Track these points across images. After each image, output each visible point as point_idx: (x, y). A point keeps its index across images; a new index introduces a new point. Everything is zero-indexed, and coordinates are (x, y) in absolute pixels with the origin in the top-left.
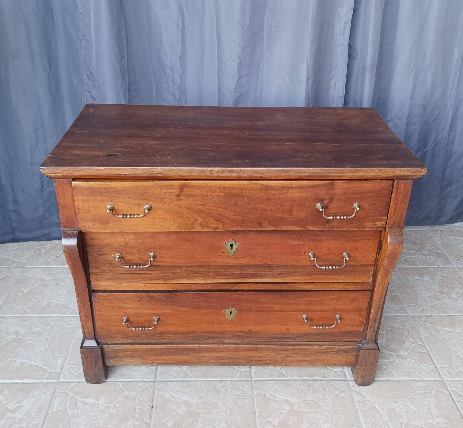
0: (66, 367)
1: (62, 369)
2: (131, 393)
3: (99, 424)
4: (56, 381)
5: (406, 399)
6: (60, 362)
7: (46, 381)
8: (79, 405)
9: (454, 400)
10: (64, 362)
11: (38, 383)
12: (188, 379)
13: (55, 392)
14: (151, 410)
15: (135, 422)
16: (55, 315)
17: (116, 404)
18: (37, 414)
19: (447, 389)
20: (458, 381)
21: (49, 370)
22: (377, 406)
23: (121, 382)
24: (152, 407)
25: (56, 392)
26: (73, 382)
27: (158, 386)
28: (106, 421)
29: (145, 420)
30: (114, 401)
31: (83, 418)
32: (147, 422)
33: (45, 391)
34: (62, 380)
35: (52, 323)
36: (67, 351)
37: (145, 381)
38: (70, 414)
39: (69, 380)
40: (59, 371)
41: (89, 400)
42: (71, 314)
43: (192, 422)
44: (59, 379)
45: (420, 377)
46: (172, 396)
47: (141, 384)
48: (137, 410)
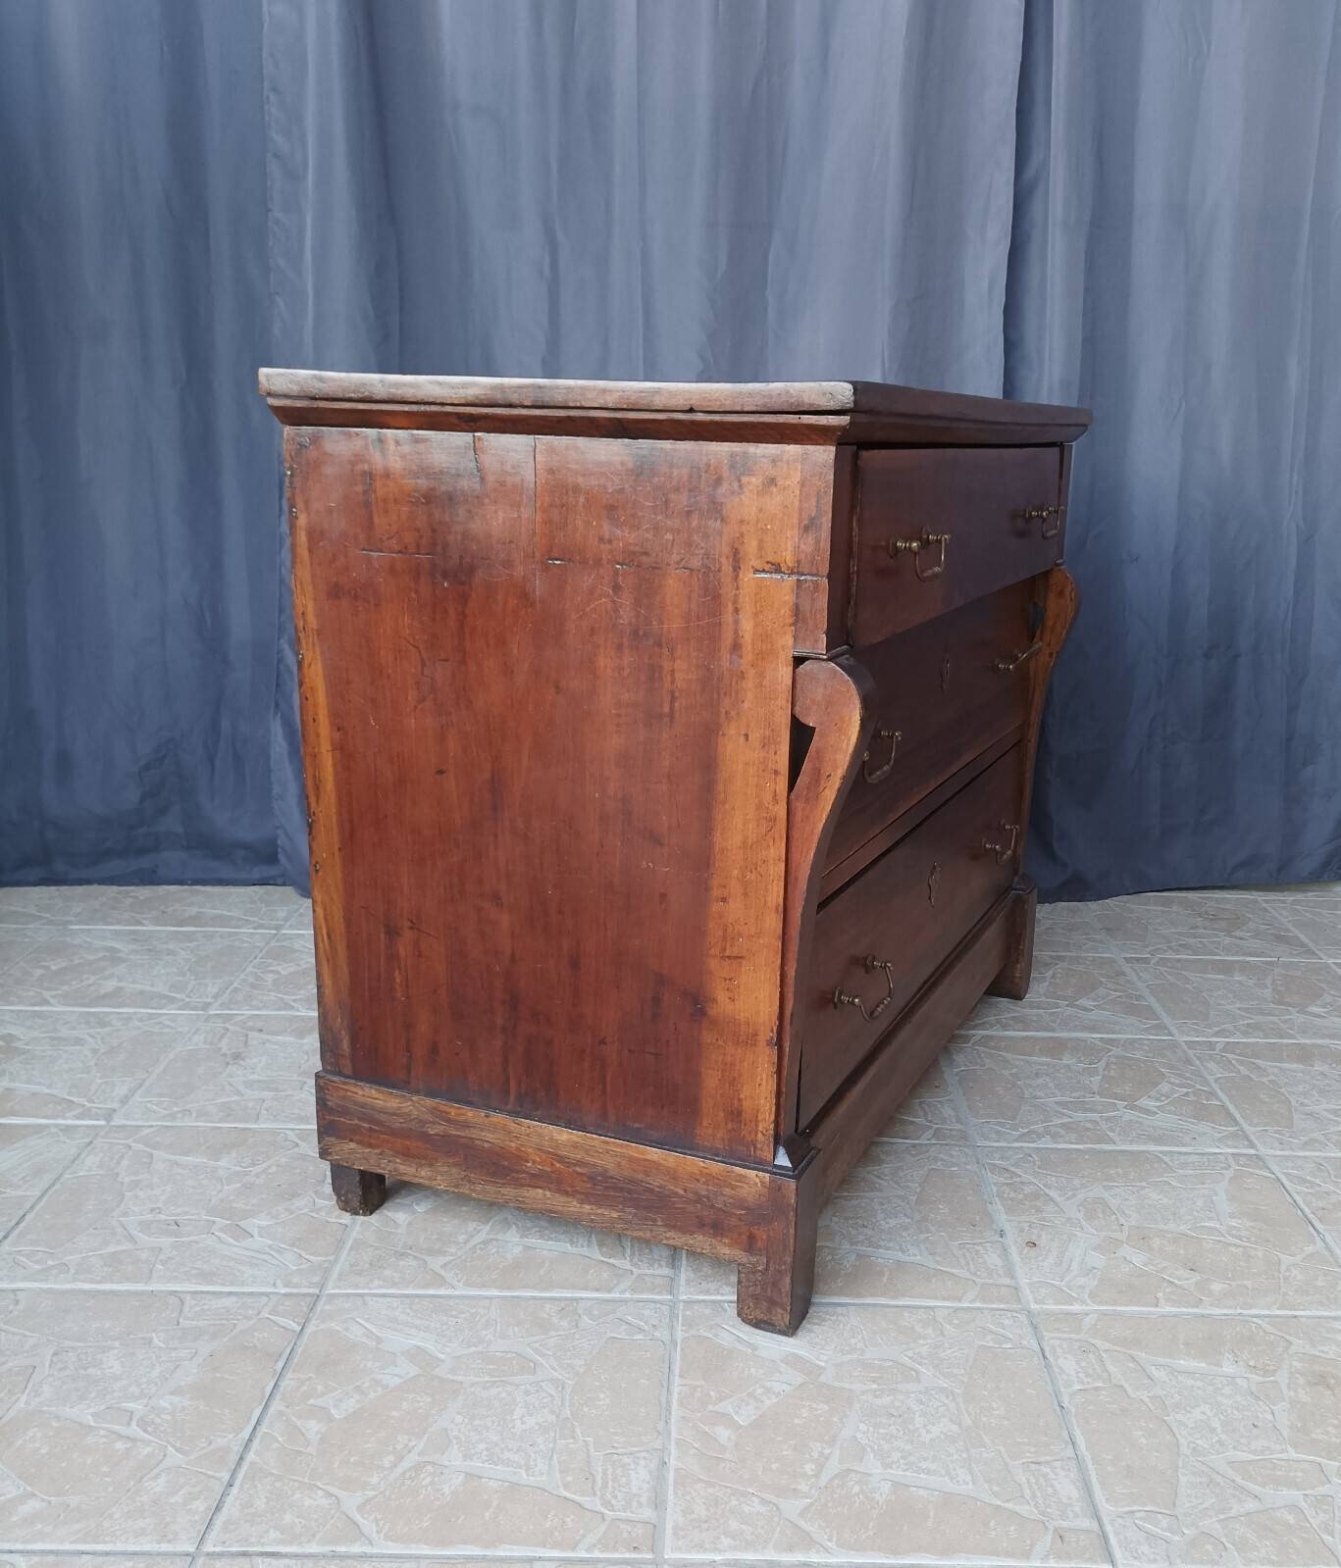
0: (137, 1097)
1: (124, 1101)
3: (210, 1200)
4: (103, 1123)
5: (1144, 1184)
6: (121, 1090)
7: (70, 1122)
8: (159, 1166)
9: (1290, 1189)
10: (132, 1092)
11: (47, 1126)
13: (91, 1142)
15: (317, 1200)
16: (131, 1010)
17: (269, 1167)
18: (28, 1178)
19: (1268, 1168)
20: (1305, 1157)
21: (86, 1103)
22: (1052, 1193)
23: (292, 1130)
25: (95, 1142)
26: (151, 1126)
28: (232, 1197)
30: (264, 1162)
31: (163, 1190)
33: (62, 1138)
34: (117, 1121)
35: (119, 1024)
36: (148, 1072)
38: (127, 1180)
39: (140, 1123)
40: (115, 1105)
41: (189, 1158)
42: (179, 1009)
44: (112, 1119)
45: (1191, 1145)
48: (329, 1180)
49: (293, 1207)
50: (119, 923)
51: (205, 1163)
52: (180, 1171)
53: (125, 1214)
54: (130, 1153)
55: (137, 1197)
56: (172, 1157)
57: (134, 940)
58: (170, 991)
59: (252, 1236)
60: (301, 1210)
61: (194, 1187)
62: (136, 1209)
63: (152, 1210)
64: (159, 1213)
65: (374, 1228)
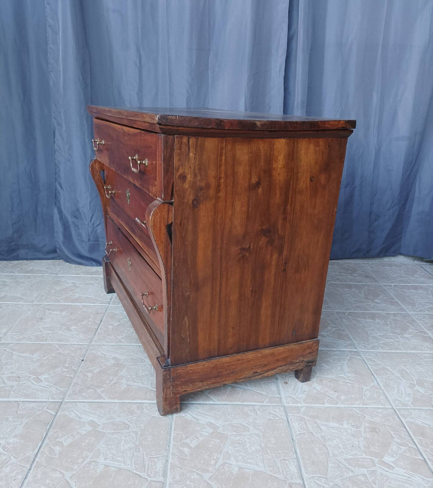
0: (9, 333)
1: (5, 334)
2: (65, 351)
3: (30, 369)
5: (322, 361)
6: (4, 331)
8: (15, 357)
9: (367, 363)
12: (121, 344)
14: (81, 362)
15: (63, 369)
16: (9, 303)
17: (49, 357)
19: (361, 356)
20: (372, 352)
23: (57, 344)
24: (83, 360)
26: (13, 343)
27: (92, 348)
28: (37, 368)
29: (73, 368)
30: (48, 355)
31: (15, 365)
32: (75, 369)
34: (2, 341)
35: (5, 307)
36: (13, 324)
37: (81, 345)
38: (4, 362)
39: (9, 342)
40: (2, 336)
41: (24, 354)
42: (24, 302)
43: (118, 370)
45: (337, 348)
46: (103, 354)
47: (76, 346)
48: (67, 362)
49: (56, 371)
50: (7, 272)
51: (29, 356)
52: (21, 359)
53: (3, 374)
54: (6, 352)
55: (7, 368)
56: (19, 354)
57: (12, 278)
58: (22, 296)
59: (42, 382)
60: (58, 372)
61: (25, 364)
62: (6, 372)
63: (11, 373)
64: (13, 374)
65: (80, 378)
